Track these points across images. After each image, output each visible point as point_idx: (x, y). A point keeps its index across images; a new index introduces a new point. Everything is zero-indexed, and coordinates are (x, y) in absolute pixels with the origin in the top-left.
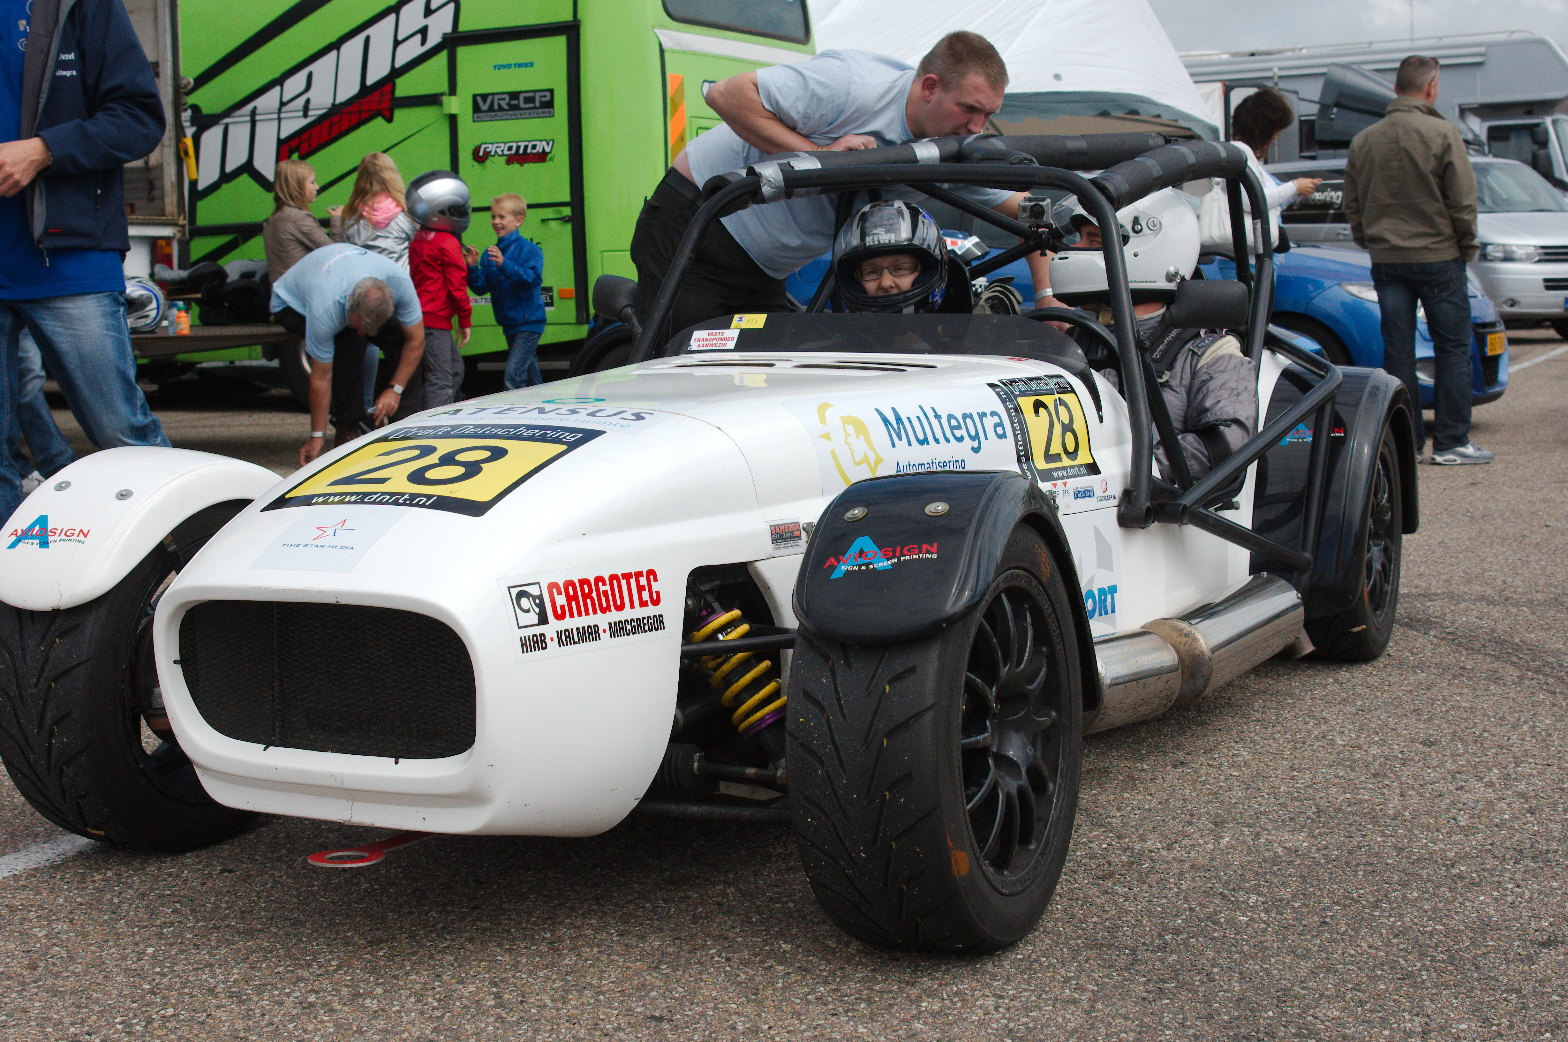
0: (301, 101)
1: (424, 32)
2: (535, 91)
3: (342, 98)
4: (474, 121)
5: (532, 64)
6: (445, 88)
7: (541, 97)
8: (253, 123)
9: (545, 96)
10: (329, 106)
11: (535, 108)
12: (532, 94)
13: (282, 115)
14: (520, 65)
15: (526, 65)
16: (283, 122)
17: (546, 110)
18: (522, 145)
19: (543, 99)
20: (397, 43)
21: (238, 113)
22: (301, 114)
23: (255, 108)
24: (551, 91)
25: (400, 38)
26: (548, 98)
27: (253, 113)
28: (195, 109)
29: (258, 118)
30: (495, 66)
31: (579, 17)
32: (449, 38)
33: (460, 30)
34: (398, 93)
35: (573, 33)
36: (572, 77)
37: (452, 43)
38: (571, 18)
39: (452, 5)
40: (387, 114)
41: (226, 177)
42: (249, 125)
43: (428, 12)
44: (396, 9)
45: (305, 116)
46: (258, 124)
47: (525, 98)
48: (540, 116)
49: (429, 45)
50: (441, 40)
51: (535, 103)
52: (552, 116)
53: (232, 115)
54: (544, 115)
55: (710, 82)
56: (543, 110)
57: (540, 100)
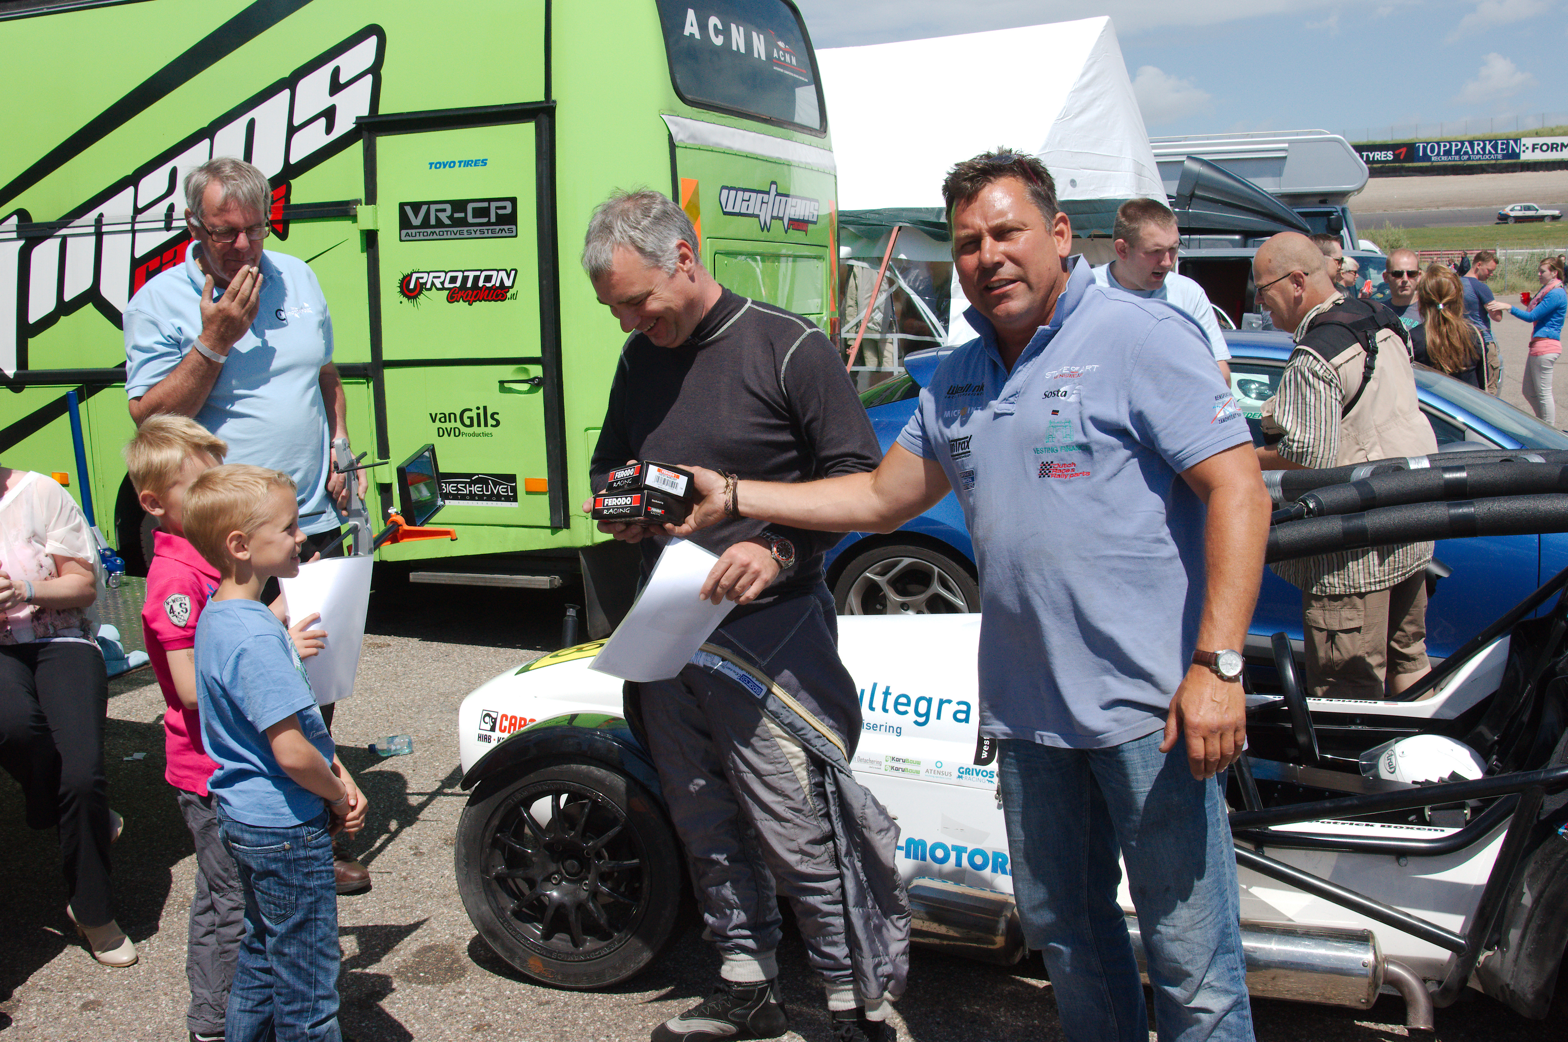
0: (163, 206)
1: (329, 114)
2: (489, 200)
4: (401, 240)
5: (484, 162)
6: (361, 194)
7: (497, 208)
8: (99, 236)
9: (505, 208)
11: (489, 224)
12: (486, 204)
13: (137, 227)
14: (468, 163)
15: (476, 163)
16: (137, 235)
17: (506, 227)
18: (471, 275)
19: (500, 212)
20: (292, 130)
21: (78, 222)
22: (162, 225)
23: (101, 215)
24: (513, 201)
25: (296, 123)
26: (508, 211)
27: (99, 221)
28: (23, 215)
29: (105, 229)
30: (431, 164)
31: (554, 97)
32: (366, 124)
33: (381, 112)
34: (295, 199)
35: (545, 119)
36: (544, 181)
37: (369, 131)
38: (542, 98)
39: (369, 78)
40: (280, 228)
41: (64, 308)
42: (93, 238)
43: (336, 87)
44: (290, 83)
45: (168, 228)
46: (105, 237)
47: (474, 209)
48: (500, 235)
49: (337, 133)
50: (354, 126)
51: (489, 216)
52: (516, 236)
53: (71, 225)
54: (504, 234)
55: (730, 189)
56: (502, 227)
57: (497, 213)
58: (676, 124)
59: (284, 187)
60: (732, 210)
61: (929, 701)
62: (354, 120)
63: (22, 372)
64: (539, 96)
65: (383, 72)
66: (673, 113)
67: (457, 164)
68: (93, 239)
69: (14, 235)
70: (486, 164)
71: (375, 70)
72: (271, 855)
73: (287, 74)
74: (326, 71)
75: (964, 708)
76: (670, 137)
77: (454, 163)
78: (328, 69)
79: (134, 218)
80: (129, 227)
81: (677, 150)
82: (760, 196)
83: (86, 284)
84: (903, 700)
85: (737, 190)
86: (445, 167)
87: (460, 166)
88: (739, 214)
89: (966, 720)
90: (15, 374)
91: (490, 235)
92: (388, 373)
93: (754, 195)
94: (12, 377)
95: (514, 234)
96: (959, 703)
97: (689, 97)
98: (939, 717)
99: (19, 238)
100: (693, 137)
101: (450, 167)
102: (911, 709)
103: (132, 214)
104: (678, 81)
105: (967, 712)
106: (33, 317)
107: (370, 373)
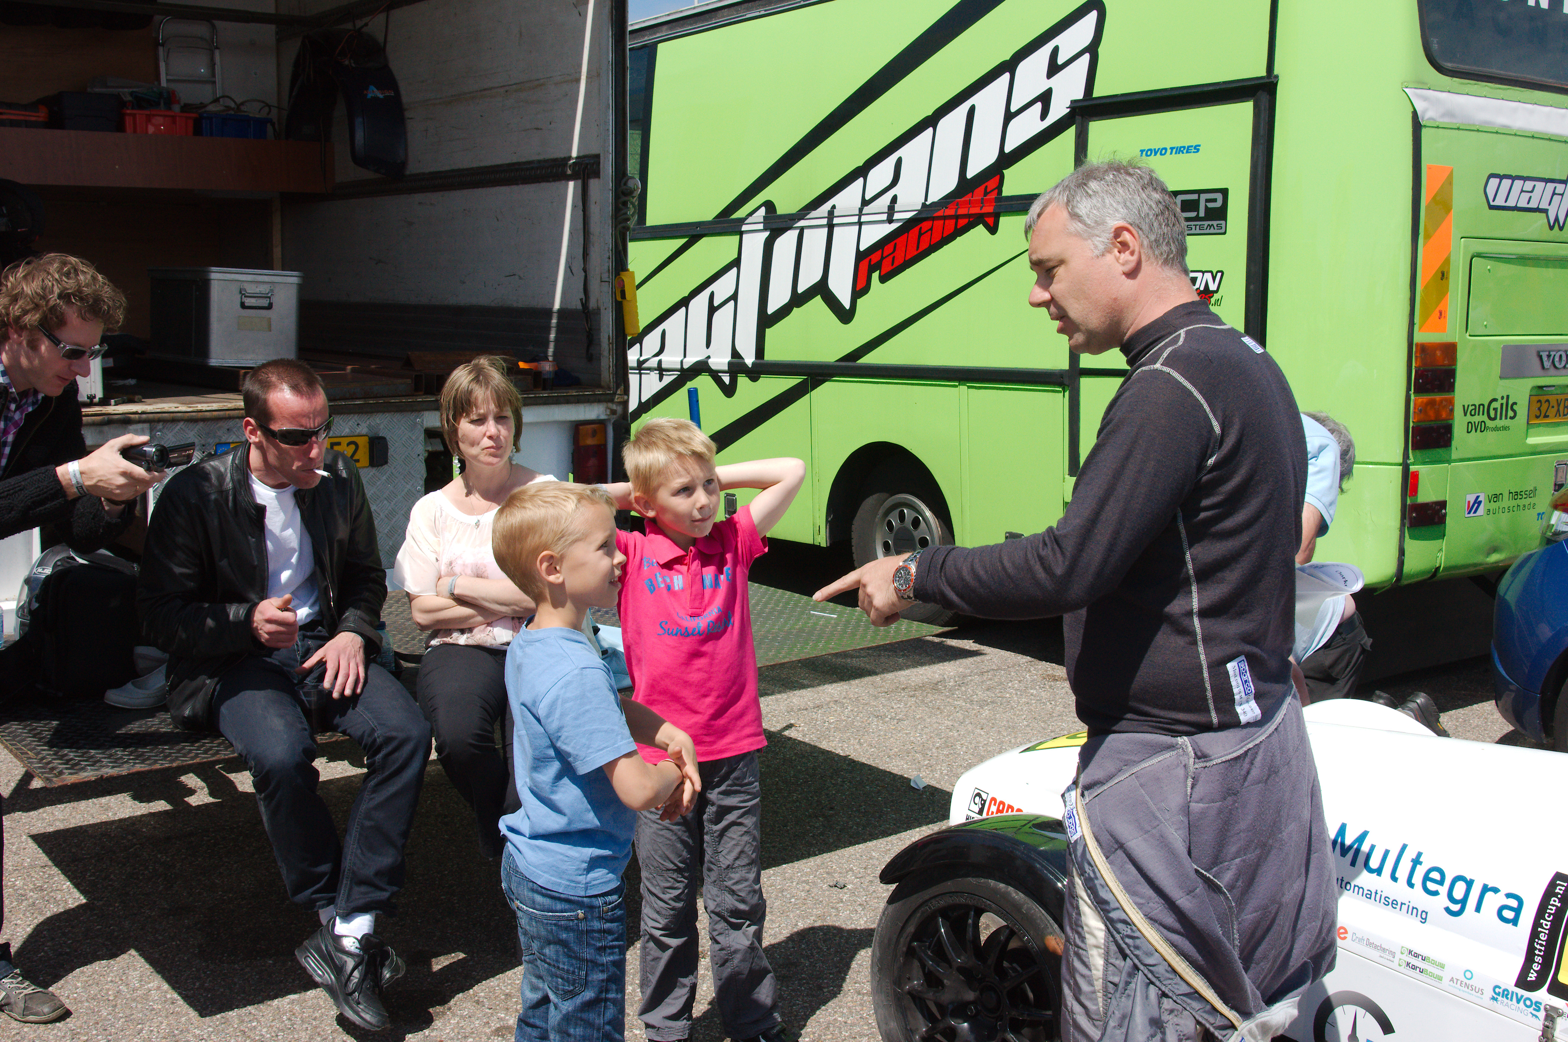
0: (887, 198)
1: (1045, 98)
2: (1199, 192)
3: (933, 197)
5: (1197, 149)
7: (1207, 201)
8: (831, 227)
9: (1215, 200)
10: (919, 207)
11: (1197, 218)
12: (1195, 197)
13: (864, 219)
14: (1179, 150)
15: (1188, 149)
16: (863, 227)
17: (1215, 223)
19: (1210, 205)
20: (1009, 116)
21: (813, 214)
22: (884, 217)
23: (834, 207)
24: (1224, 192)
25: (1014, 108)
26: (1219, 204)
27: (831, 214)
28: (769, 206)
29: (836, 221)
30: (1142, 151)
31: (1276, 72)
32: (1081, 108)
33: (1096, 93)
34: (1008, 190)
35: (1264, 97)
36: (1259, 170)
37: (1082, 116)
38: (1263, 72)
39: (1087, 57)
40: (990, 221)
41: (798, 300)
42: (826, 229)
43: (1054, 68)
44: (1009, 66)
45: (890, 221)
46: (836, 229)
47: (1183, 202)
48: (1208, 231)
49: (1052, 118)
50: (1068, 110)
51: (1197, 209)
52: (1225, 233)
53: (808, 217)
54: (1212, 231)
55: (1501, 177)
56: (1210, 223)
57: (1206, 206)
58: (1425, 99)
59: (997, 178)
60: (1503, 204)
61: (1469, 884)
62: (1068, 104)
63: (759, 361)
64: (1260, 71)
65: (1100, 50)
66: (1421, 85)
67: (1169, 151)
68: (825, 231)
69: (761, 226)
70: (1198, 150)
71: (1093, 49)
72: (563, 922)
73: (1007, 57)
74: (1044, 52)
75: (1514, 903)
76: (1415, 114)
77: (1166, 149)
78: (1047, 50)
79: (861, 210)
80: (855, 219)
81: (1424, 132)
82: (1551, 186)
83: (817, 277)
84: (1435, 875)
85: (1513, 178)
86: (1155, 154)
87: (1171, 153)
88: (1515, 208)
89: (1515, 922)
90: (753, 364)
91: (1198, 231)
92: (1085, 383)
93: (1540, 185)
94: (750, 366)
95: (1223, 231)
96: (1509, 896)
97: (1449, 65)
98: (1478, 909)
99: (765, 229)
100: (1449, 114)
101: (1161, 154)
102: (1443, 890)
103: (859, 206)
104: (1435, 47)
105: (1518, 911)
106: (772, 307)
107: (1066, 381)
